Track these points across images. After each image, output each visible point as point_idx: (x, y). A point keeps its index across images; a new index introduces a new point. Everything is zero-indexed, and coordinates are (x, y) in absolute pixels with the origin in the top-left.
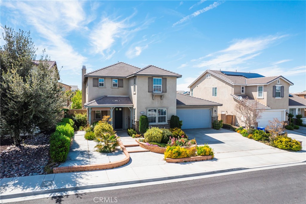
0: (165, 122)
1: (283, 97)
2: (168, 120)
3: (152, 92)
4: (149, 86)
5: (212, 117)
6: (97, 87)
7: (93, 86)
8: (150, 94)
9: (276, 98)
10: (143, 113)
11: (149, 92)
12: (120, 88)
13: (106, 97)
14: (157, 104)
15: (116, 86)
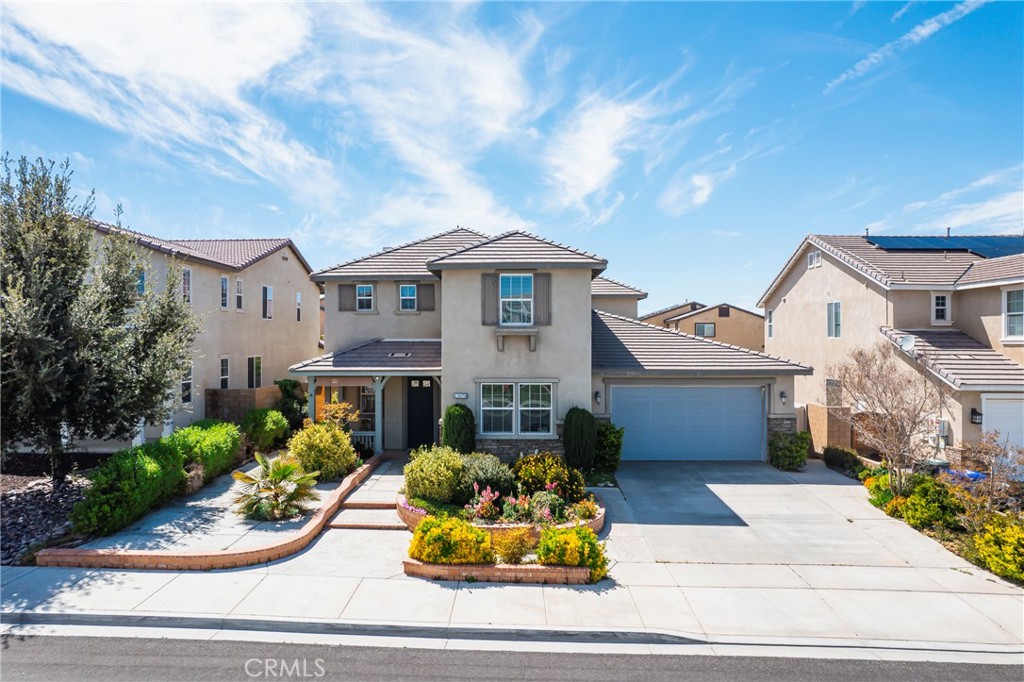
0: (549, 430)
2: (558, 426)
3: (496, 324)
4: (483, 305)
5: (769, 419)
6: (350, 314)
7: (341, 310)
8: (488, 330)
10: (463, 396)
11: (484, 324)
12: (424, 313)
13: (378, 342)
14: (514, 367)
15: (412, 307)
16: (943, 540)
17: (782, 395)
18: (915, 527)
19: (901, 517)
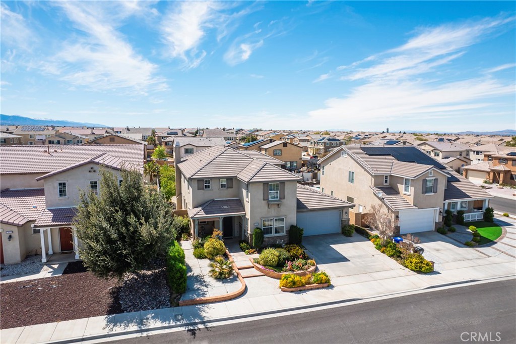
0: (283, 232)
1: (436, 192)
3: (268, 200)
4: (264, 194)
5: (342, 221)
6: (202, 190)
7: (198, 189)
8: (266, 202)
9: (426, 194)
10: (257, 224)
11: (264, 200)
12: (229, 189)
13: (213, 201)
14: (273, 213)
15: (225, 187)
16: (397, 260)
17: (346, 213)
18: (389, 256)
19: (385, 253)
